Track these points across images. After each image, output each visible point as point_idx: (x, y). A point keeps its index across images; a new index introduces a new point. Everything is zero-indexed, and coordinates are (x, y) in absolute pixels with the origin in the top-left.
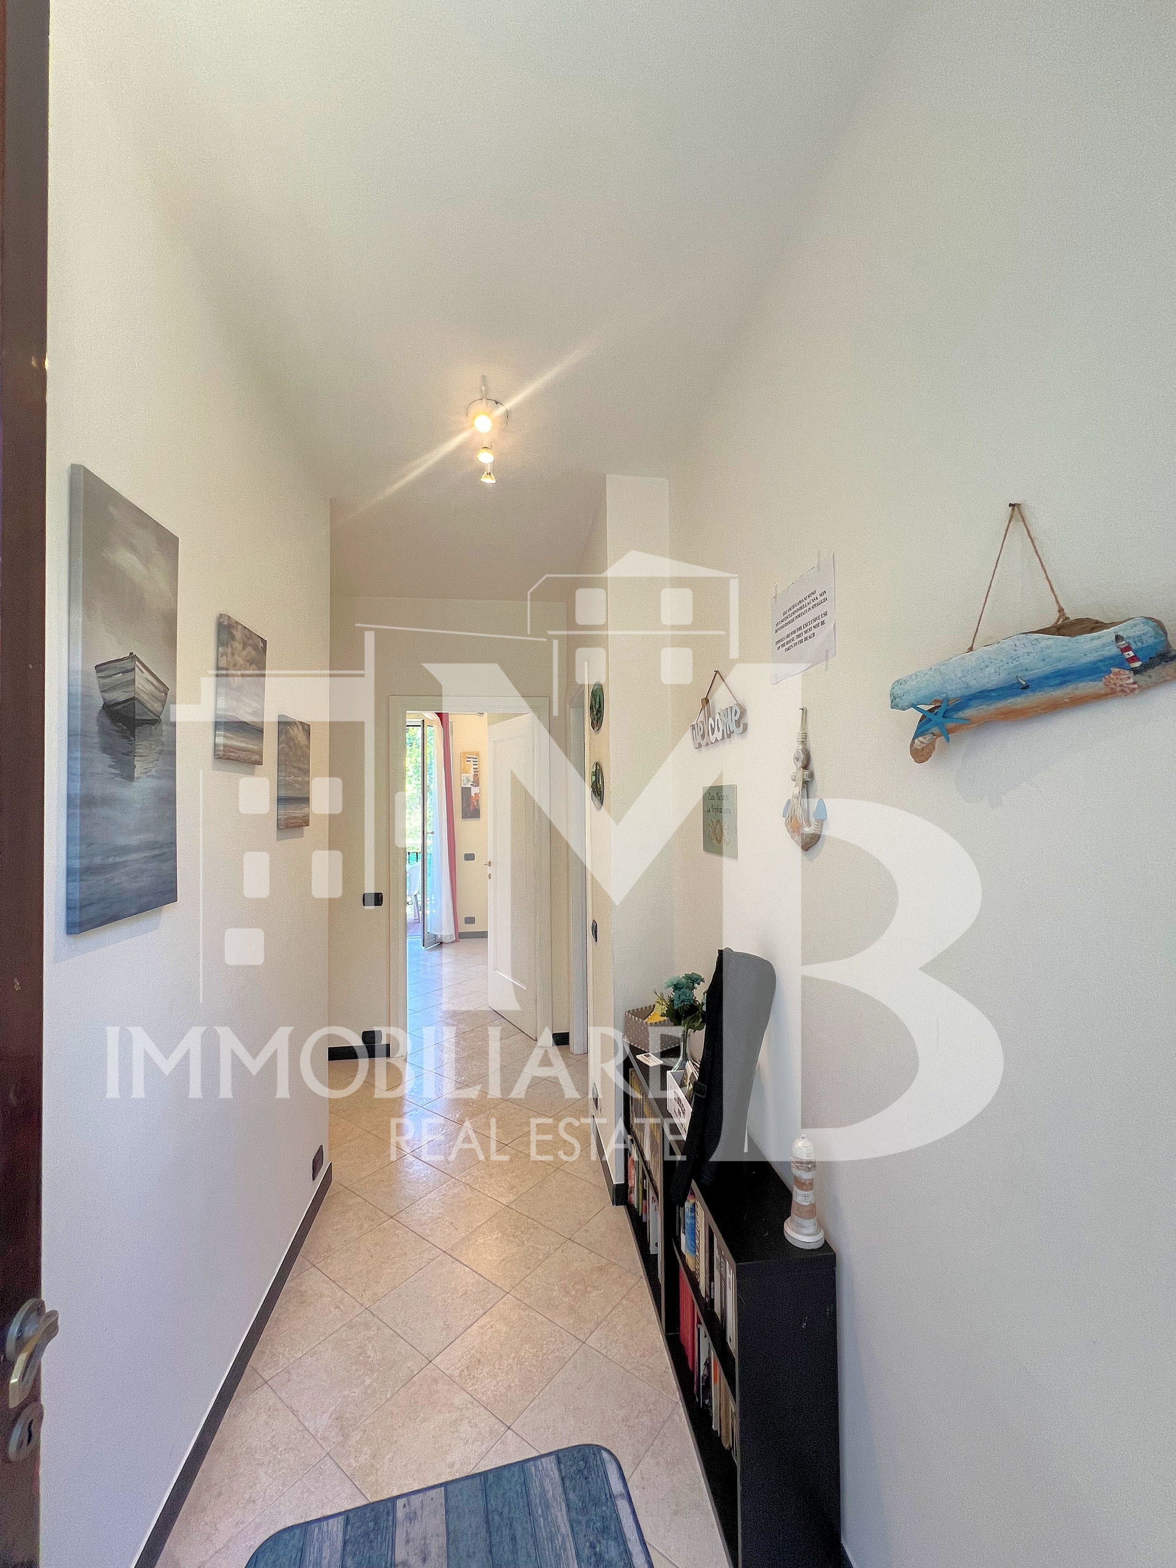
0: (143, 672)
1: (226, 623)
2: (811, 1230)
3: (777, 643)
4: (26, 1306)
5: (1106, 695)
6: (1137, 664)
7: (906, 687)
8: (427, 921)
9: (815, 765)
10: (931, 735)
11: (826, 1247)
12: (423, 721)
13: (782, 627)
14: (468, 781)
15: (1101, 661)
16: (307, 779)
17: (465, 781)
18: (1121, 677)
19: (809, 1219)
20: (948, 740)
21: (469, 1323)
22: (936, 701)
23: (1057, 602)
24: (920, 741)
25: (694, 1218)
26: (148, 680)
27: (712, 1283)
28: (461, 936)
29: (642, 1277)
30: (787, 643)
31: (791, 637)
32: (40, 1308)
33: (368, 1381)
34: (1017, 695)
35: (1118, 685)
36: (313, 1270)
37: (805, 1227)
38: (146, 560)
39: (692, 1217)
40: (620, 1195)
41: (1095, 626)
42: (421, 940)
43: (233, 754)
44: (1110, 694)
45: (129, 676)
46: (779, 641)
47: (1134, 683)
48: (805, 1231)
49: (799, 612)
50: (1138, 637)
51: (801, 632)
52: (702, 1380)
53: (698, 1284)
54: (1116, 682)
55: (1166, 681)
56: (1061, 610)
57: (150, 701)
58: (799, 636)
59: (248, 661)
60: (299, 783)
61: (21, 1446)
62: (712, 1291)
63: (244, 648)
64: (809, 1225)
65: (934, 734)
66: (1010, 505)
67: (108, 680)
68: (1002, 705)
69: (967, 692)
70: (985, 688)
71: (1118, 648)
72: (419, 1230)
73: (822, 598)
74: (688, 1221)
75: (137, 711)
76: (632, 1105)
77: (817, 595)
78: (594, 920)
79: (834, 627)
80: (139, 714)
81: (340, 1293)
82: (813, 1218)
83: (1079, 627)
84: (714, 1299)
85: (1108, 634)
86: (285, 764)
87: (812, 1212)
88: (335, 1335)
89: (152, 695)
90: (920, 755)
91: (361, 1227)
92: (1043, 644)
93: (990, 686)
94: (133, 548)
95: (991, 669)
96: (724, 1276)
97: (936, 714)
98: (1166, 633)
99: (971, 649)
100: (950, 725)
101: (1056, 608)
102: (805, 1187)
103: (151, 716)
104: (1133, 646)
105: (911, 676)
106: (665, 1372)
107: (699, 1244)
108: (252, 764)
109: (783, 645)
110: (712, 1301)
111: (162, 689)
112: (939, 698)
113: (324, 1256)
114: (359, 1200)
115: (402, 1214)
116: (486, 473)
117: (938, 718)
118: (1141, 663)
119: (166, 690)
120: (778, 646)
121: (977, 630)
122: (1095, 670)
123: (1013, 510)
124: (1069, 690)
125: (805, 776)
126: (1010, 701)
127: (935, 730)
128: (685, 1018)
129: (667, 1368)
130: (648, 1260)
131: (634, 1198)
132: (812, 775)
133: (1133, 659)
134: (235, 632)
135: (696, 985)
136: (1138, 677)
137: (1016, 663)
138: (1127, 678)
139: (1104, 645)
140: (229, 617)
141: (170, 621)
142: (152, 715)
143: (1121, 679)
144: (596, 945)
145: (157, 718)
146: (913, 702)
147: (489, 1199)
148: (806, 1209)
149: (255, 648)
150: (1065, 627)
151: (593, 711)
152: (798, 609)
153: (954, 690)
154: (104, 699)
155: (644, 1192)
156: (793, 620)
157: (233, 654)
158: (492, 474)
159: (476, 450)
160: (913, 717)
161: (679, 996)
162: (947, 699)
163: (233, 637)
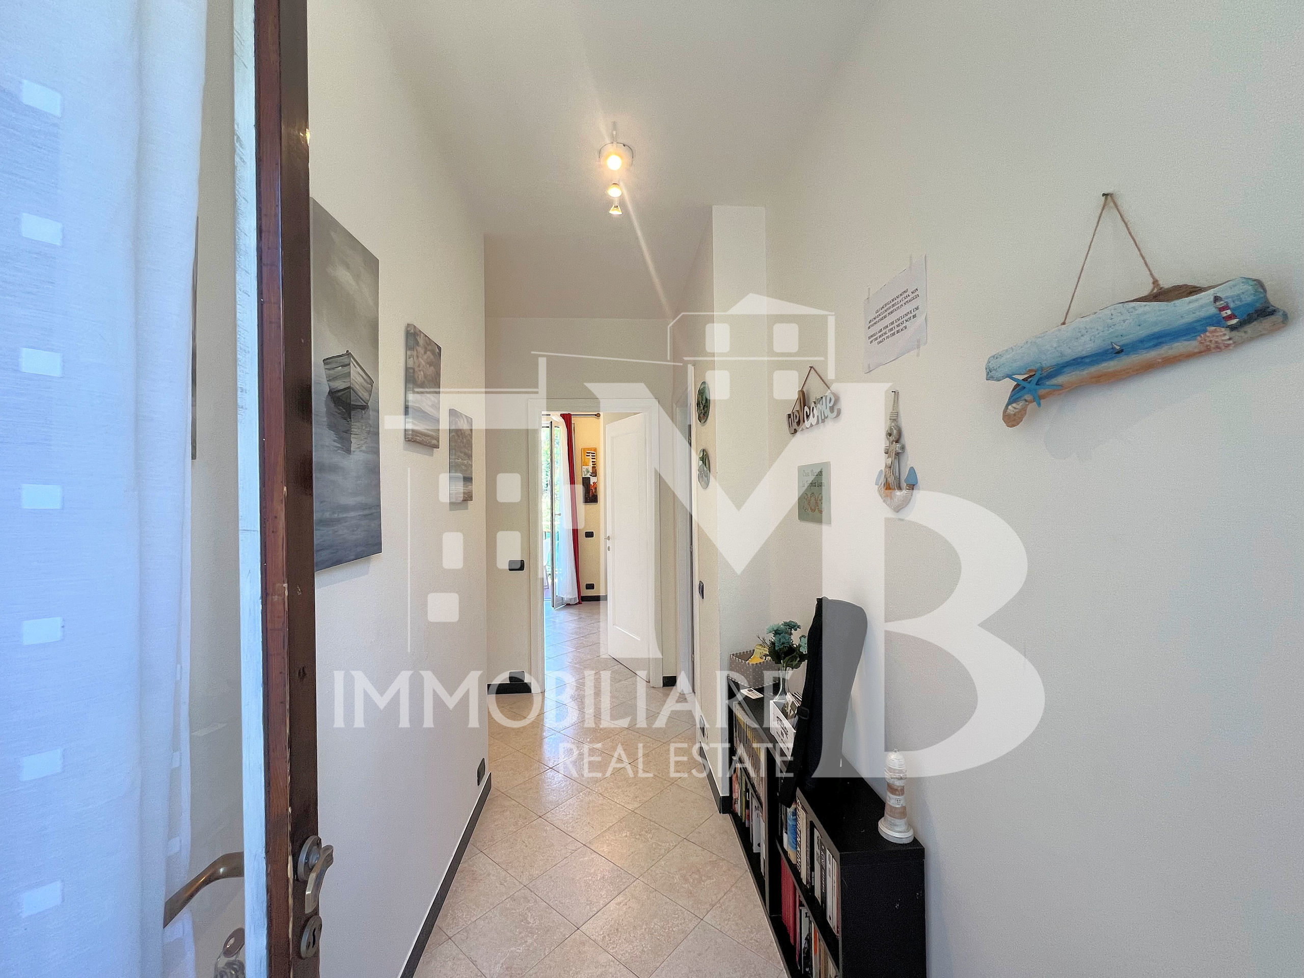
0: (356, 367)
1: (412, 331)
2: (903, 828)
3: (869, 338)
4: (309, 842)
5: (1200, 352)
6: (1234, 321)
7: (1003, 360)
8: (556, 586)
9: (907, 438)
10: (1024, 401)
11: (915, 842)
12: (551, 422)
13: (875, 323)
14: (588, 472)
15: (1198, 321)
16: (470, 462)
17: (585, 473)
18: (1217, 334)
19: (901, 819)
20: (1039, 405)
21: (607, 901)
22: (1031, 371)
23: (1151, 274)
24: (1013, 407)
25: (796, 820)
26: (359, 374)
27: (813, 873)
28: (583, 599)
29: (747, 871)
30: (880, 337)
31: (884, 331)
32: (318, 843)
33: (530, 941)
34: (1111, 359)
35: (1213, 342)
36: (481, 854)
37: (897, 826)
38: (357, 277)
39: (794, 820)
40: (726, 805)
41: (1193, 290)
42: (551, 602)
43: (418, 438)
44: (1205, 351)
45: (346, 369)
46: (872, 336)
47: (1230, 339)
48: (898, 829)
49: (892, 309)
50: (1237, 296)
51: (893, 326)
52: (804, 952)
53: (799, 874)
54: (1212, 339)
55: (1262, 335)
56: (1155, 282)
57: (361, 391)
58: (891, 330)
59: (428, 363)
60: (465, 465)
61: (309, 947)
62: (813, 879)
63: (425, 353)
64: (901, 824)
65: (1026, 401)
66: (1104, 195)
67: (332, 372)
68: (1093, 370)
69: (1061, 361)
70: (1080, 355)
71: (1216, 308)
72: (562, 827)
73: (914, 294)
74: (790, 822)
75: (352, 398)
76: (736, 731)
77: (909, 293)
78: (700, 581)
79: (926, 318)
80: (353, 401)
81: (504, 873)
82: (905, 818)
83: (1176, 293)
84: (814, 886)
85: (1206, 297)
86: (455, 449)
87: (903, 813)
88: (501, 905)
89: (362, 386)
90: (1011, 420)
91: (516, 824)
92: (1140, 311)
93: (1084, 353)
94: (348, 267)
95: (1086, 338)
96: (824, 866)
97: (1029, 383)
98: (1265, 291)
99: (1064, 323)
100: (1042, 391)
101: (1151, 280)
102: (897, 793)
103: (361, 402)
104: (1232, 305)
105: (1007, 351)
106: (770, 945)
107: (800, 842)
108: (430, 446)
109: (876, 339)
110: (813, 888)
111: (369, 381)
112: (1033, 368)
113: (489, 845)
114: (513, 802)
115: (549, 815)
116: (613, 206)
117: (1032, 386)
118: (1237, 320)
119: (372, 382)
120: (871, 340)
121: (1070, 306)
122: (1189, 331)
123: (1106, 199)
124: (1165, 351)
125: (897, 448)
126: (1103, 365)
127: (1028, 397)
128: (784, 658)
129: (772, 942)
130: (753, 859)
131: (738, 808)
132: (903, 448)
133: (1230, 317)
134: (418, 338)
135: (793, 631)
136: (1234, 333)
137: (1111, 330)
138: (1223, 335)
139: (1202, 307)
140: (415, 327)
141: (374, 327)
142: (363, 402)
143: (1217, 336)
144: (703, 601)
145: (365, 404)
146: (1008, 373)
147: (618, 805)
148: (899, 811)
149: (433, 352)
150: (1160, 295)
151: (700, 407)
152: (889, 308)
153: (1049, 359)
154: (329, 387)
155: (747, 803)
156: (885, 317)
157: (418, 357)
158: (619, 207)
159: (606, 187)
160: (1008, 385)
161: (780, 639)
162: (1042, 369)
163: (417, 343)
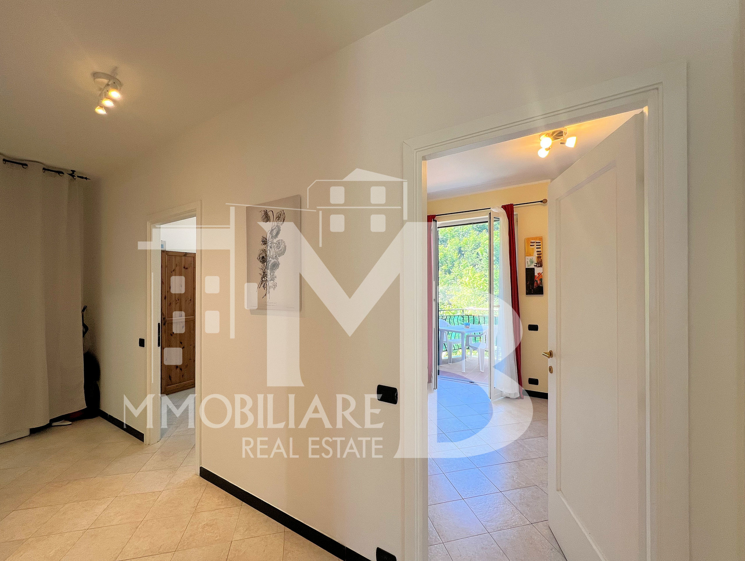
14: (532, 262)
17: (529, 263)
